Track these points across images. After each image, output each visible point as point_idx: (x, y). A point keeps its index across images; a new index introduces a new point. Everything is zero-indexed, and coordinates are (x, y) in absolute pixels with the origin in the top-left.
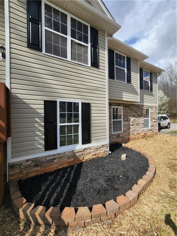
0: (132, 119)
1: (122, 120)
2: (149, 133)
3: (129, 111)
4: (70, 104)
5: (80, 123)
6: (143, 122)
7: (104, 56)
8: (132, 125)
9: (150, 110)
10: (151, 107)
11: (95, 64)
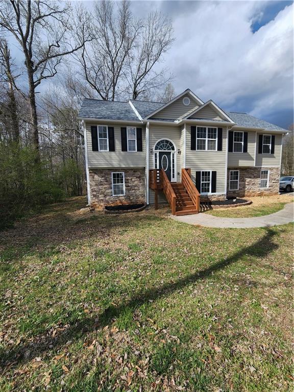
0: (248, 180)
1: (238, 180)
2: (267, 193)
3: (245, 173)
4: (206, 172)
5: (211, 182)
6: (260, 182)
7: (225, 142)
8: (248, 185)
9: (269, 171)
10: (271, 169)
11: (220, 149)
